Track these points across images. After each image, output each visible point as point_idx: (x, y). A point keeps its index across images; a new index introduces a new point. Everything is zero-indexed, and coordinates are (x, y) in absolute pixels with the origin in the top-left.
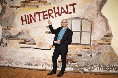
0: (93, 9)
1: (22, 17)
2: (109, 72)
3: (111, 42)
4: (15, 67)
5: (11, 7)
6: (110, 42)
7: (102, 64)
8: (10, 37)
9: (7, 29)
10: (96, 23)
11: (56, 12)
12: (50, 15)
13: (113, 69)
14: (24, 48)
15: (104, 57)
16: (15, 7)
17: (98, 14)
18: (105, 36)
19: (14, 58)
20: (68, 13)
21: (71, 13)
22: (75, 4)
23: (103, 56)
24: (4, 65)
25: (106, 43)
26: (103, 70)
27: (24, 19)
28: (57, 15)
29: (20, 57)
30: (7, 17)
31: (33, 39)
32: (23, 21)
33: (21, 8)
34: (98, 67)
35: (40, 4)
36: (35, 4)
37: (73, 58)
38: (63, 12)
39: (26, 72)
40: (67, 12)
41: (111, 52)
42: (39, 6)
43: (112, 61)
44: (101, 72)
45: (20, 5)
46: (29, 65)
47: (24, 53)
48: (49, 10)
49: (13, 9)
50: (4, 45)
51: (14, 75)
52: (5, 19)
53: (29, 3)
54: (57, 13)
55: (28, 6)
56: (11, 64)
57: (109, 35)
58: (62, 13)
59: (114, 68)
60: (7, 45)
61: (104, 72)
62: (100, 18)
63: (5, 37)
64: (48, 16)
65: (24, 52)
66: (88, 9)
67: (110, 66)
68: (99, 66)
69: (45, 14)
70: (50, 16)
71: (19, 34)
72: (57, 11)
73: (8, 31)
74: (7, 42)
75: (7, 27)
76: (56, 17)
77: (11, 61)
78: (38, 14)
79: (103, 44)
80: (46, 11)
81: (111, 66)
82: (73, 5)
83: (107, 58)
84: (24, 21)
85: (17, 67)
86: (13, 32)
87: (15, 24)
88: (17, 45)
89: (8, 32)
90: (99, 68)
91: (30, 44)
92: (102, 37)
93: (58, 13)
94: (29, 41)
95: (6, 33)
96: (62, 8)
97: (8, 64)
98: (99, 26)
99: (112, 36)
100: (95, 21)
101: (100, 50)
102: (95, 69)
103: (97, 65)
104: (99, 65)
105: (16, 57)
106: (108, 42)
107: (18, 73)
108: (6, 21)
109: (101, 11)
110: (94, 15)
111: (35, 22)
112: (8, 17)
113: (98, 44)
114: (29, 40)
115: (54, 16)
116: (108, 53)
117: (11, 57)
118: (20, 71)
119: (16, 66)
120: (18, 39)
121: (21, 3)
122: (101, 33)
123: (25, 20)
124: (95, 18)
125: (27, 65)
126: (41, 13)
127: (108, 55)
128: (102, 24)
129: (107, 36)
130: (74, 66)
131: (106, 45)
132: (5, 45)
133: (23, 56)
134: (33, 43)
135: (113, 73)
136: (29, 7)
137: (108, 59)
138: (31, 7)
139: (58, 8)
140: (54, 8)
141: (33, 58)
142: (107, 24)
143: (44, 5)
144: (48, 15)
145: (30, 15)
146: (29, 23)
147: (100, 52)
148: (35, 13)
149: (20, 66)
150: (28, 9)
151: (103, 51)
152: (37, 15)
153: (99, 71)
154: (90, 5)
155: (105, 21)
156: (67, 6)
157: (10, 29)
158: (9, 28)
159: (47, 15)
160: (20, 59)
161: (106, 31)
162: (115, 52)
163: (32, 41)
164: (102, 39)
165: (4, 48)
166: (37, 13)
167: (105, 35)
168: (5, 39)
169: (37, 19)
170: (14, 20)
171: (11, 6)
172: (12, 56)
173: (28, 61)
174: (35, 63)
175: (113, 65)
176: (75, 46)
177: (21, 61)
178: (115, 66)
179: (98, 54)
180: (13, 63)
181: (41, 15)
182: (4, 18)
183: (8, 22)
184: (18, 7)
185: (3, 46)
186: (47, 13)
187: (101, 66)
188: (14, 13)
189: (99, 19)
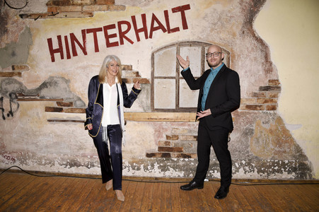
0: (233, 21)
1: (50, 41)
2: (272, 177)
3: (276, 102)
4: (37, 172)
5: (21, 16)
6: (274, 104)
7: (256, 157)
8: (21, 95)
9: (11, 74)
10: (239, 56)
11: (138, 28)
12: (122, 35)
13: (283, 169)
14: (56, 121)
15: (260, 140)
16: (33, 17)
17: (243, 32)
18: (262, 89)
19: (32, 148)
20: (170, 31)
21: (177, 29)
22: (187, 7)
23: (258, 139)
24: (7, 166)
25: (266, 104)
26: (258, 172)
27: (56, 46)
28: (142, 34)
29: (47, 147)
30: (12, 42)
31: (80, 99)
32: (52, 52)
33: (49, 19)
34: (246, 166)
35: (98, 7)
36: (85, 8)
37: (183, 145)
38: (157, 29)
39: (65, 184)
40: (166, 27)
41: (277, 129)
42: (95, 13)
43: (279, 149)
44: (252, 178)
45: (44, 10)
46: (71, 166)
47: (58, 136)
48: (120, 23)
49: (27, 20)
50: (6, 116)
51: (34, 190)
52: (6, 48)
53: (69, 4)
54: (141, 30)
55: (65, 14)
56: (26, 164)
57: (271, 85)
58: (153, 29)
59: (285, 168)
60: (12, 115)
61: (260, 178)
62: (249, 42)
63: (8, 94)
64: (117, 39)
65: (59, 133)
66: (219, 19)
67: (274, 163)
68: (249, 164)
69: (110, 32)
70: (124, 39)
71: (44, 85)
72: (140, 25)
73: (16, 78)
74: (14, 106)
75: (13, 69)
76: (138, 40)
77: (24, 157)
78: (92, 34)
79: (258, 108)
80: (113, 27)
81: (278, 163)
82: (182, 9)
83: (267, 144)
84: (57, 51)
85: (42, 170)
86: (28, 81)
87: (33, 60)
88: (40, 115)
89: (16, 82)
90: (247, 168)
91: (72, 111)
92: (256, 92)
93: (144, 29)
94: (71, 104)
95: (9, 83)
96: (154, 18)
97: (17, 163)
98: (248, 62)
99: (279, 88)
100: (237, 50)
101: (251, 123)
102: (238, 172)
103: (244, 162)
104: (249, 160)
105: (37, 146)
106: (270, 104)
107: (45, 187)
108: (10, 51)
109: (251, 26)
110: (234, 35)
111: (85, 53)
112: (14, 43)
113: (244, 108)
114: (71, 101)
115: (134, 38)
116: (270, 130)
117: (25, 147)
118: (49, 180)
119: (37, 170)
120: (42, 98)
121: (47, 5)
122: (253, 81)
123: (60, 50)
124: (238, 42)
125: (67, 165)
126: (100, 30)
127: (270, 135)
128: (255, 59)
129: (267, 88)
130: (187, 165)
131: (265, 111)
132: (8, 115)
133: (57, 143)
134: (82, 109)
135: (282, 181)
136: (68, 14)
137: (271, 145)
138: (75, 15)
139: (144, 17)
140: (133, 18)
141: (81, 148)
142: (267, 57)
143: (108, 9)
144: (118, 35)
145: (72, 36)
146: (69, 57)
147: (251, 128)
148: (83, 32)
149: (47, 169)
150: (67, 20)
151: (258, 125)
152: (90, 36)
153: (248, 176)
154: (224, 11)
155: (262, 51)
156: (166, 13)
157: (19, 74)
158: (16, 71)
159: (114, 36)
160: (48, 150)
161: (266, 74)
162: (288, 127)
163: (78, 103)
164: (255, 95)
165: (7, 124)
166: (89, 31)
167: (263, 85)
168: (8, 100)
169: (90, 46)
170: (29, 49)
171: (22, 13)
172: (27, 143)
173: (69, 154)
174: (87, 160)
175: (282, 161)
176: (188, 113)
177: (50, 156)
178: (286, 162)
179: (246, 134)
180: (29, 162)
181: (101, 35)
182: (4, 46)
183: (13, 54)
184: (41, 16)
185: (4, 118)
186: (115, 31)
187: (253, 165)
188: (30, 32)
189: (248, 45)
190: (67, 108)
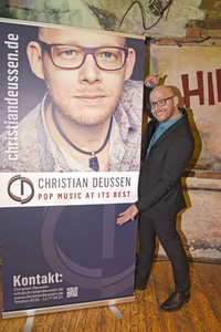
1: (185, 78)
16: (163, 42)
27: (193, 86)
32: (188, 93)
45: (182, 33)
55: (212, 41)
84: (194, 93)
91: (209, 177)
94: (209, 166)
114: (208, 162)
121: (187, 26)
123: (199, 92)
136: (217, 42)
141: (213, 225)
145: (219, 73)
150: (214, 49)
163: (217, 165)
171: (147, 35)
173: (196, 233)
190: (202, 171)
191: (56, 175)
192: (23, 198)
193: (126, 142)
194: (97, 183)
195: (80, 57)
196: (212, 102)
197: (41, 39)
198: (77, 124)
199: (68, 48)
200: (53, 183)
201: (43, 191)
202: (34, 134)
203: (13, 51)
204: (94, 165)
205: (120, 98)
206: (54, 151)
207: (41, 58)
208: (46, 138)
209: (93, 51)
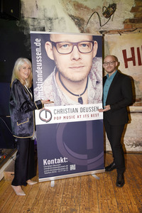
1: (124, 52)
16: (111, 32)
27: (129, 55)
32: (126, 60)
33: (124, 34)
45: (121, 27)
46: (136, 145)
55: (139, 30)
84: (130, 59)
91: (141, 105)
94: (140, 100)
114: (140, 97)
121: (124, 23)
123: (133, 59)
171: (102, 30)
173: (135, 137)
184: (119, 32)
191: (62, 107)
192: (47, 119)
193: (95, 89)
194: (82, 110)
195: (71, 47)
196: (140, 64)
197: (51, 40)
198: (71, 81)
199: (64, 44)
200: (61, 111)
201: (56, 116)
202: (51, 88)
203: (38, 47)
204: (80, 101)
205: (91, 67)
206: (60, 95)
207: (52, 50)
208: (56, 89)
209: (77, 44)
